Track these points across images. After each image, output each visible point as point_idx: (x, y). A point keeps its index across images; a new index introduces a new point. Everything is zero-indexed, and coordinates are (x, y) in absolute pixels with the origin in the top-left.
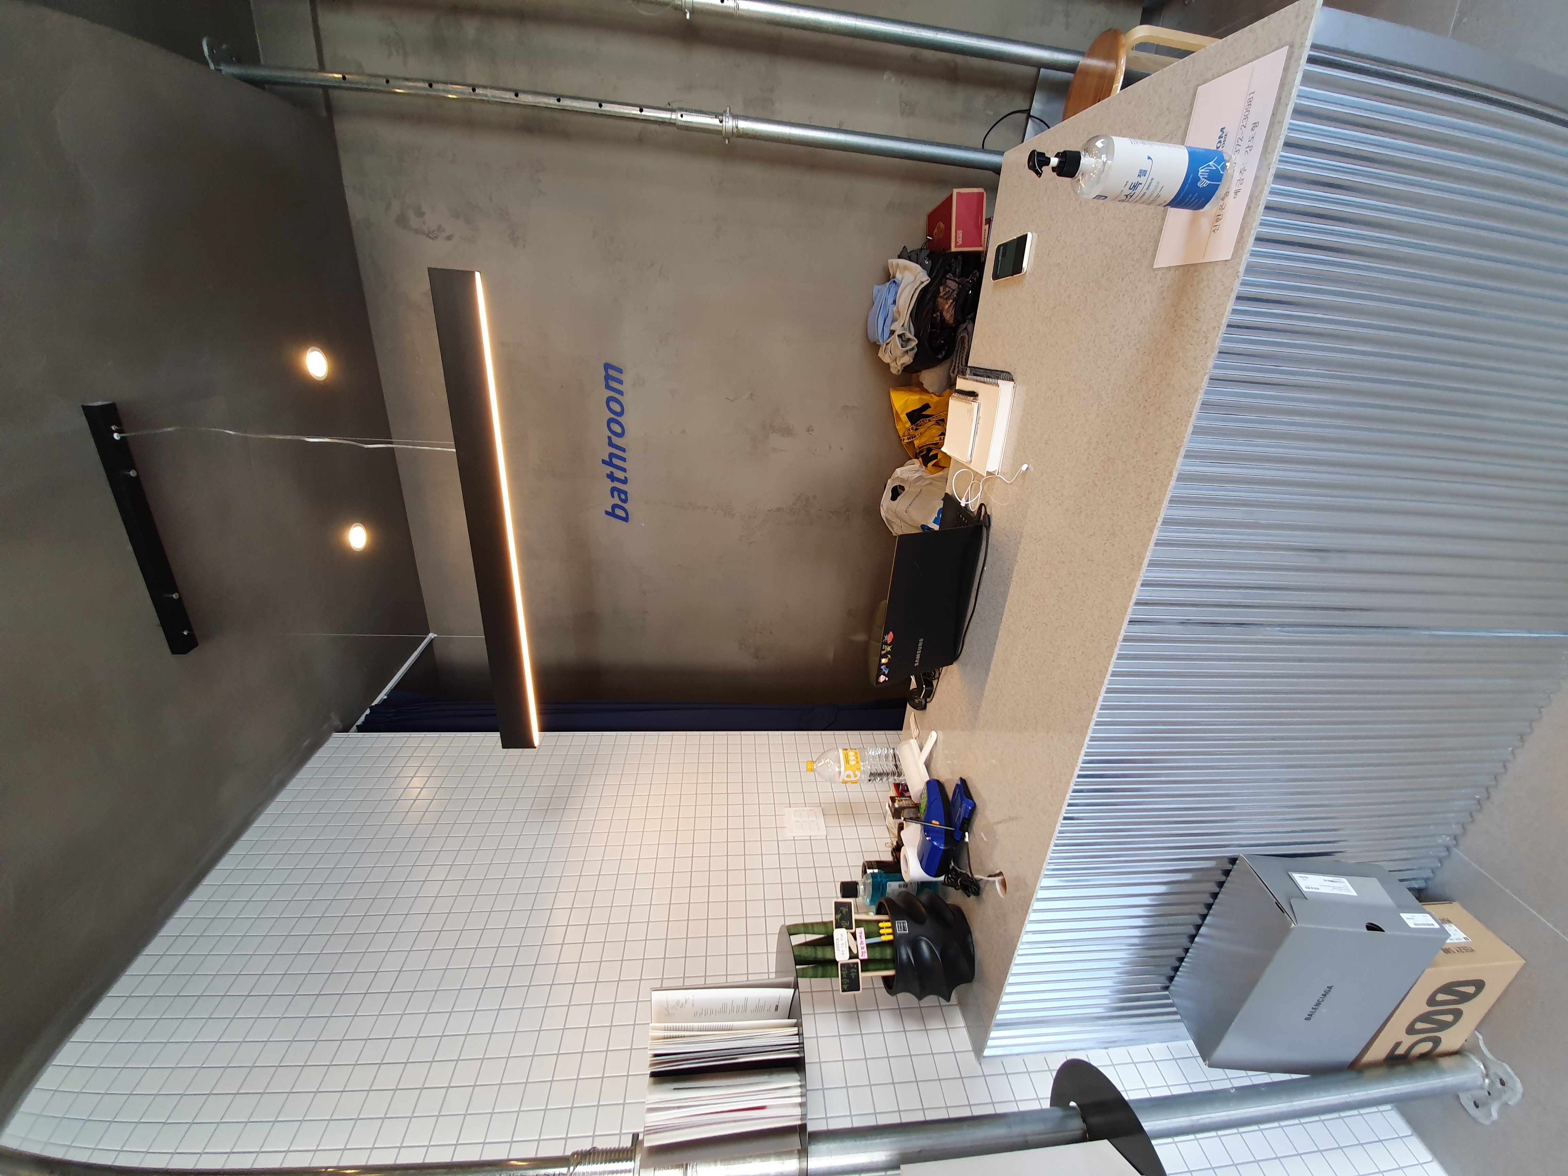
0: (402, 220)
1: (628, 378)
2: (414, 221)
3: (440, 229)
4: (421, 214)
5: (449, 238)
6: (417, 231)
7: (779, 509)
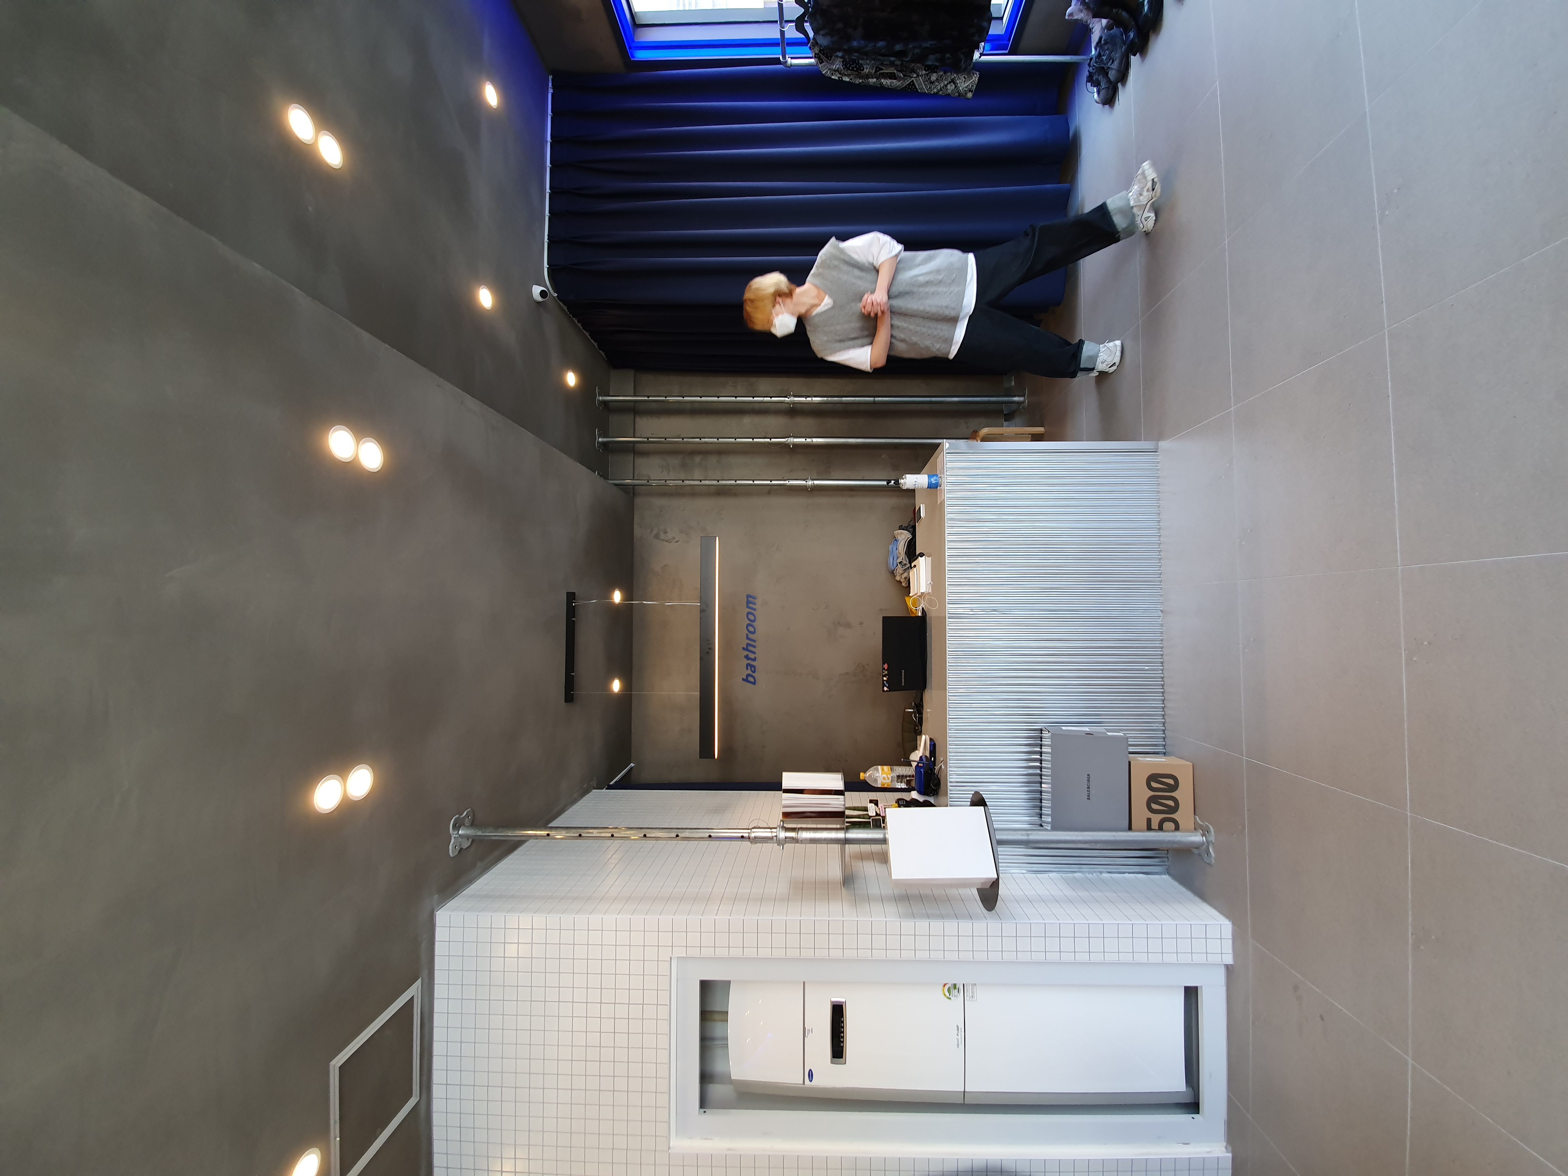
0: (657, 536)
1: (759, 602)
2: (662, 536)
3: (674, 538)
4: (666, 532)
5: (677, 542)
6: (663, 540)
7: (847, 673)
